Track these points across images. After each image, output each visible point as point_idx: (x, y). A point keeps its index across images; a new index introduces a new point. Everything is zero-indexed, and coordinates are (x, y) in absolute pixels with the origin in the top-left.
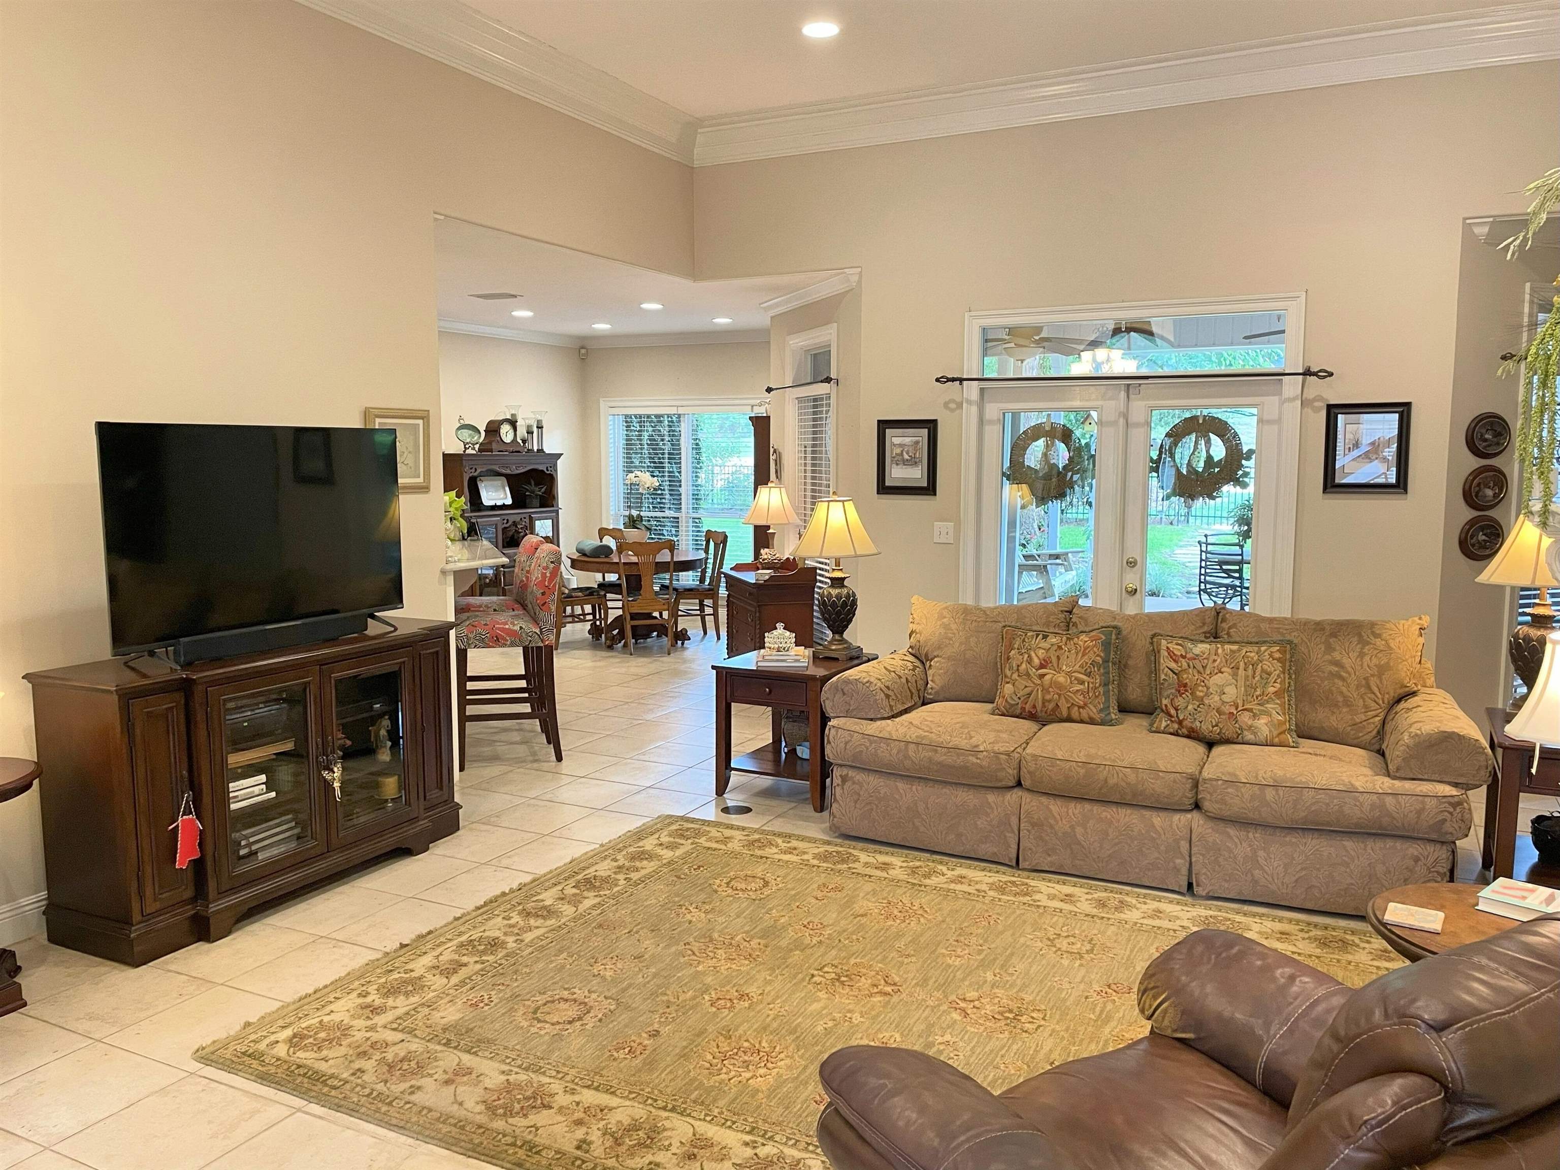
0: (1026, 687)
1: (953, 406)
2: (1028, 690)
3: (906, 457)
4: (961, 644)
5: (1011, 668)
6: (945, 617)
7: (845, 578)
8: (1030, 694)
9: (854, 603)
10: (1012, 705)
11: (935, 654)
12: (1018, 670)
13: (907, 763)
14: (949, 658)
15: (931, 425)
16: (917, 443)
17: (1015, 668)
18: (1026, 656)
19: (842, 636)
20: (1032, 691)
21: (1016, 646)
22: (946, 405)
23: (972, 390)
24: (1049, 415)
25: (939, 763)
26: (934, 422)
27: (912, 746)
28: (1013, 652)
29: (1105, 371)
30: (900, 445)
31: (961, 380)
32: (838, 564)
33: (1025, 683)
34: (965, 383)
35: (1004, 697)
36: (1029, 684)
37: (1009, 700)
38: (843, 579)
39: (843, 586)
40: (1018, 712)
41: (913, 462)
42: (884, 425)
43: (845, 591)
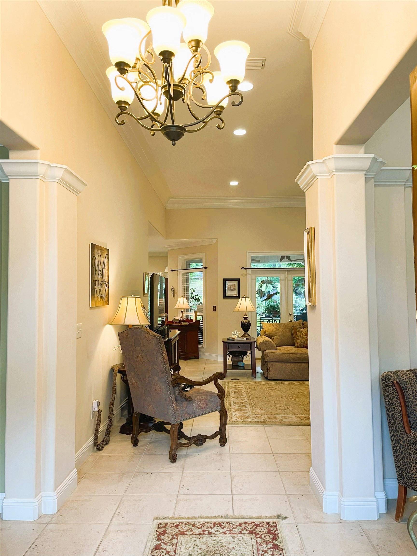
0: (303, 340)
1: (244, 275)
2: (304, 341)
3: (232, 288)
4: (281, 332)
5: (298, 336)
6: (275, 326)
7: (247, 317)
8: (305, 342)
9: (250, 324)
10: (301, 345)
11: (275, 335)
12: (300, 336)
13: (290, 359)
14: (279, 336)
15: (238, 280)
16: (235, 285)
17: (299, 336)
18: (301, 333)
19: (247, 333)
20: (305, 341)
21: (298, 331)
22: (242, 275)
23: (249, 271)
24: (268, 278)
25: (299, 357)
26: (239, 279)
27: (291, 354)
28: (297, 332)
29: (281, 267)
30: (230, 285)
31: (246, 268)
32: (246, 314)
33: (303, 339)
34: (247, 269)
35: (298, 344)
36: (304, 339)
37: (300, 344)
38: (247, 318)
39: (247, 320)
40: (303, 346)
41: (234, 290)
42: (225, 280)
43: (247, 321)
